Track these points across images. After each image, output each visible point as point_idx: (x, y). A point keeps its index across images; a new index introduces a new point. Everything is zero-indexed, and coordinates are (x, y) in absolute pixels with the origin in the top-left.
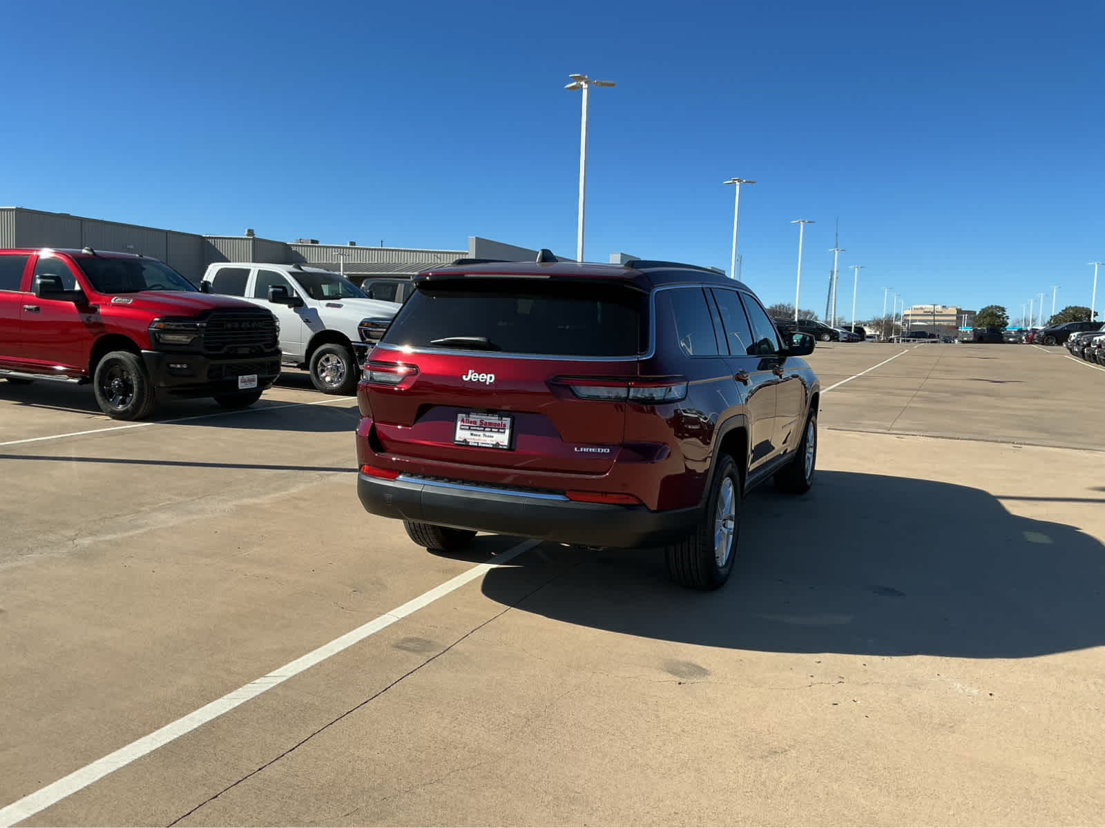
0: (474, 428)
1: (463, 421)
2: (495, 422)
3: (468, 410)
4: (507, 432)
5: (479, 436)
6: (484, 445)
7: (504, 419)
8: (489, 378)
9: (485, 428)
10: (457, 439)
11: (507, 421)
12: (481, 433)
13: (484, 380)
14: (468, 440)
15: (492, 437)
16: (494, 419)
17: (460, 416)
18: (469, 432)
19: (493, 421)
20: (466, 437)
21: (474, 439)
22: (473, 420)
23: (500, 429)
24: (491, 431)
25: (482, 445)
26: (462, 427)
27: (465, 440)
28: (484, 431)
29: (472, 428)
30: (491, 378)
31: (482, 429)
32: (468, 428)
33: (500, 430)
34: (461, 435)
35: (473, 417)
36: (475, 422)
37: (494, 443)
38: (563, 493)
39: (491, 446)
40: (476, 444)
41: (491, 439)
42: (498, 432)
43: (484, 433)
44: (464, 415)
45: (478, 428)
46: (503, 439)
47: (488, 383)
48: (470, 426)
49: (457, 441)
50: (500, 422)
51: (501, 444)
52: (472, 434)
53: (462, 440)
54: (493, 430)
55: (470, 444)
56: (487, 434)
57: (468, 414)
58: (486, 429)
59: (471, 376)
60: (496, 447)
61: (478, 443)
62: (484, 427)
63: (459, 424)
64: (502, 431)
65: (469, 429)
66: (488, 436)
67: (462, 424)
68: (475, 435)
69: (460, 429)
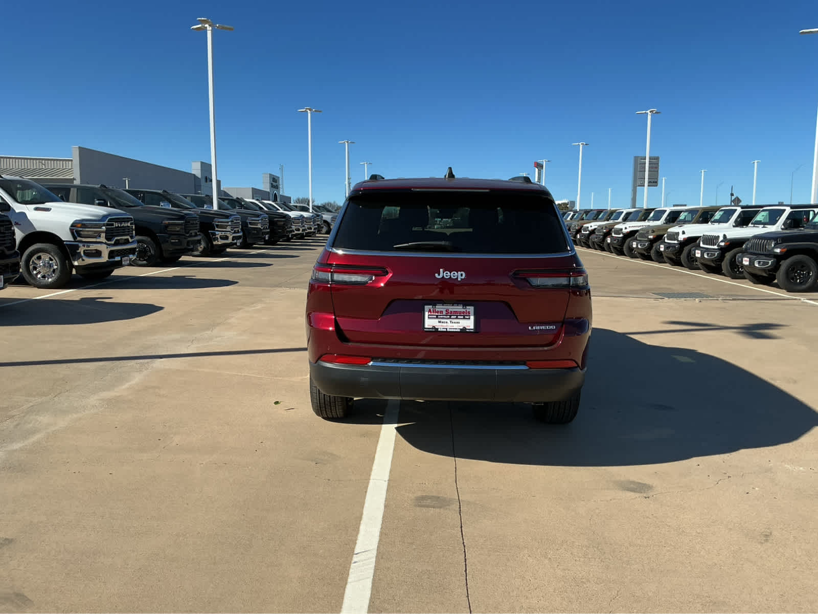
0: (441, 317)
1: (430, 311)
2: (460, 310)
3: (434, 302)
4: (472, 318)
5: (447, 322)
6: (452, 330)
7: (467, 307)
8: (460, 276)
9: (451, 316)
10: (426, 326)
11: (471, 309)
12: (448, 321)
13: (456, 277)
14: (436, 327)
15: (459, 323)
16: (459, 308)
17: (427, 308)
18: (437, 320)
19: (458, 310)
20: (434, 325)
21: (442, 326)
22: (439, 310)
23: (465, 316)
24: (457, 318)
25: (450, 330)
26: (430, 316)
27: (434, 327)
28: (450, 318)
29: (439, 317)
30: (462, 275)
31: (449, 317)
32: (435, 317)
33: (466, 317)
34: (430, 323)
35: (439, 307)
36: (442, 312)
37: (462, 328)
38: (524, 364)
39: (459, 330)
40: (445, 330)
41: (457, 325)
42: (464, 318)
43: (451, 320)
44: (431, 306)
45: (445, 317)
46: (469, 324)
47: (459, 279)
48: (437, 316)
49: (425, 328)
50: (464, 310)
51: (467, 328)
52: (439, 322)
53: (431, 327)
54: (459, 317)
55: (439, 330)
56: (454, 321)
57: (434, 305)
58: (452, 317)
59: (443, 274)
60: (464, 331)
61: (447, 329)
62: (449, 315)
63: (427, 314)
64: (467, 317)
65: (437, 318)
66: (455, 322)
67: (430, 314)
68: (442, 322)
69: (429, 318)
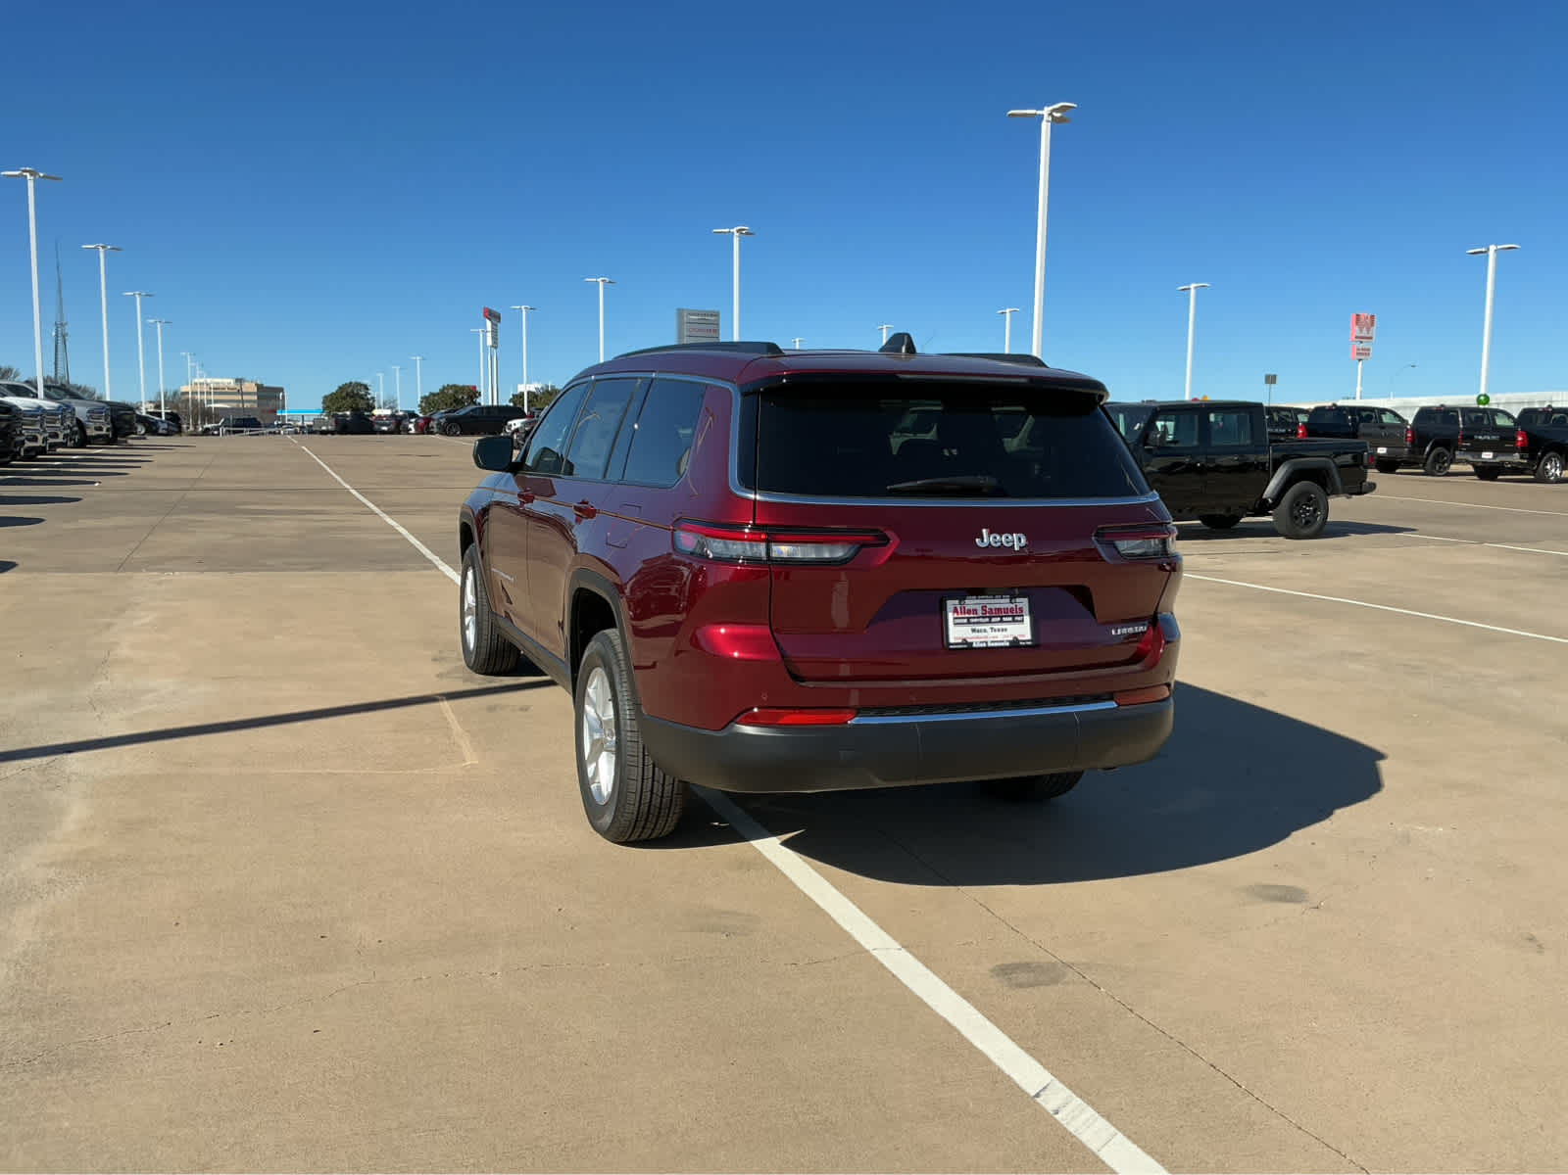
0: (976, 620)
1: (955, 611)
2: (1006, 606)
3: (962, 594)
4: (1027, 619)
5: (985, 631)
6: (996, 644)
7: (1018, 600)
8: (1017, 541)
9: (990, 618)
10: (952, 640)
11: (1023, 603)
12: (987, 627)
13: (1011, 544)
14: (969, 641)
15: (1006, 630)
16: (1004, 603)
17: (951, 604)
18: (968, 628)
19: (1002, 606)
20: (965, 636)
21: (978, 638)
22: (972, 607)
23: (1015, 616)
24: (1001, 621)
25: (993, 645)
26: (957, 621)
27: (965, 640)
28: (990, 622)
29: (972, 620)
30: (1020, 539)
31: (987, 620)
32: (965, 621)
33: (1016, 618)
34: (957, 633)
35: (971, 603)
36: (975, 611)
37: (1011, 639)
38: (1111, 699)
39: (1008, 644)
40: (984, 645)
41: (1004, 633)
42: (1014, 621)
43: (990, 626)
44: (957, 602)
45: (981, 620)
46: (1023, 631)
47: (1016, 548)
48: (968, 618)
49: (952, 644)
50: (1013, 606)
51: (1020, 638)
52: (974, 631)
53: (960, 641)
54: (1004, 619)
55: (974, 645)
56: (996, 627)
57: (962, 598)
58: (993, 620)
59: (987, 539)
60: (1015, 644)
61: (986, 643)
62: (990, 616)
63: (951, 616)
64: (1019, 619)
65: (969, 623)
66: (999, 630)
67: (956, 615)
68: (978, 631)
69: (955, 624)
